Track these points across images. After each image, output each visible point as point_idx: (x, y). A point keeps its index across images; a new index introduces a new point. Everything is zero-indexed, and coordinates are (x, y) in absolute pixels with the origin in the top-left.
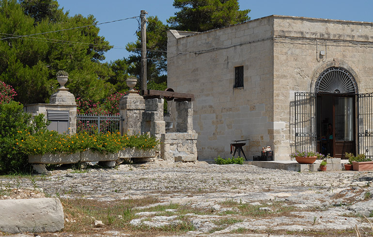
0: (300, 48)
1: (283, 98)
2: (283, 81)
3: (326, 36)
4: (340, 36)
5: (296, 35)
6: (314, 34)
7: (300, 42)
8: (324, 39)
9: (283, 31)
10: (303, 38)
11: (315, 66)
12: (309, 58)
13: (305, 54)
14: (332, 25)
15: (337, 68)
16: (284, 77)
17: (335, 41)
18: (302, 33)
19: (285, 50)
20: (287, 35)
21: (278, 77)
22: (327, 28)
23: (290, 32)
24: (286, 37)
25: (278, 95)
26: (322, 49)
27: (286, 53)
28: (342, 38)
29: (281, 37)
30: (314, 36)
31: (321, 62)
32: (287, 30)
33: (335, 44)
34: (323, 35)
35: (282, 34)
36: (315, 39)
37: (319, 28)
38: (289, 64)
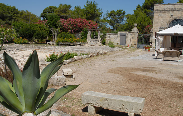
0: (164, 14)
1: (156, 29)
2: (157, 24)
3: (174, 9)
4: (180, 8)
5: (162, 10)
6: (169, 9)
7: (164, 12)
9: (157, 9)
10: (165, 11)
11: (169, 19)
12: (167, 17)
13: (165, 15)
14: (177, 5)
15: (178, 19)
16: (157, 23)
17: (178, 10)
18: (164, 9)
19: (157, 15)
20: (158, 10)
21: (155, 23)
22: (175, 7)
23: (160, 9)
24: (158, 11)
25: (154, 29)
26: (172, 14)
27: (158, 16)
28: (181, 9)
29: (156, 11)
30: (169, 10)
31: (172, 18)
32: (159, 8)
33: (178, 11)
34: (173, 9)
35: (157, 10)
36: (170, 10)
37: (171, 7)
38: (159, 19)
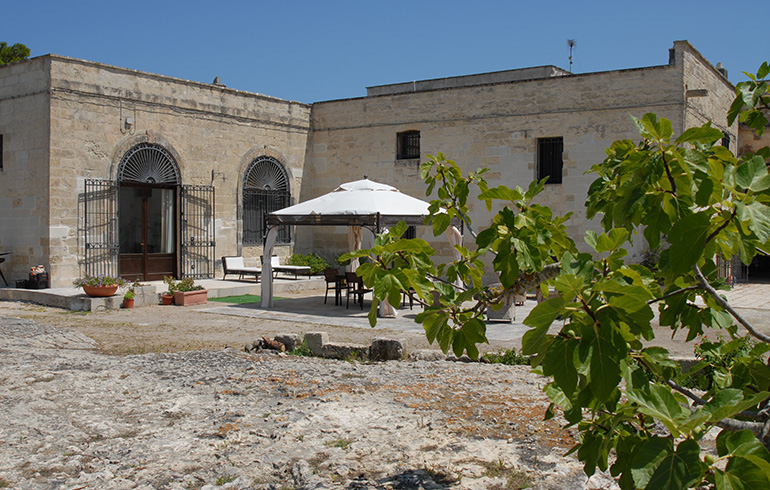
0: (95, 111)
1: (65, 188)
2: (65, 161)
3: (135, 96)
4: (156, 97)
5: (87, 90)
6: (116, 90)
7: (94, 101)
8: (132, 100)
9: (67, 81)
10: (99, 95)
11: (118, 140)
12: (108, 128)
13: (102, 120)
14: (145, 80)
15: (151, 145)
16: (66, 154)
17: (149, 104)
18: (98, 87)
19: (69, 112)
20: (72, 87)
21: (57, 154)
22: (136, 85)
23: (79, 84)
24: (71, 91)
25: (57, 183)
26: (128, 115)
27: (71, 117)
28: (159, 101)
29: (62, 90)
30: (116, 94)
31: (127, 135)
32: (73, 80)
33: (148, 109)
34: (131, 94)
35: (64, 85)
36: (119, 99)
37: (125, 83)
38: (76, 134)
